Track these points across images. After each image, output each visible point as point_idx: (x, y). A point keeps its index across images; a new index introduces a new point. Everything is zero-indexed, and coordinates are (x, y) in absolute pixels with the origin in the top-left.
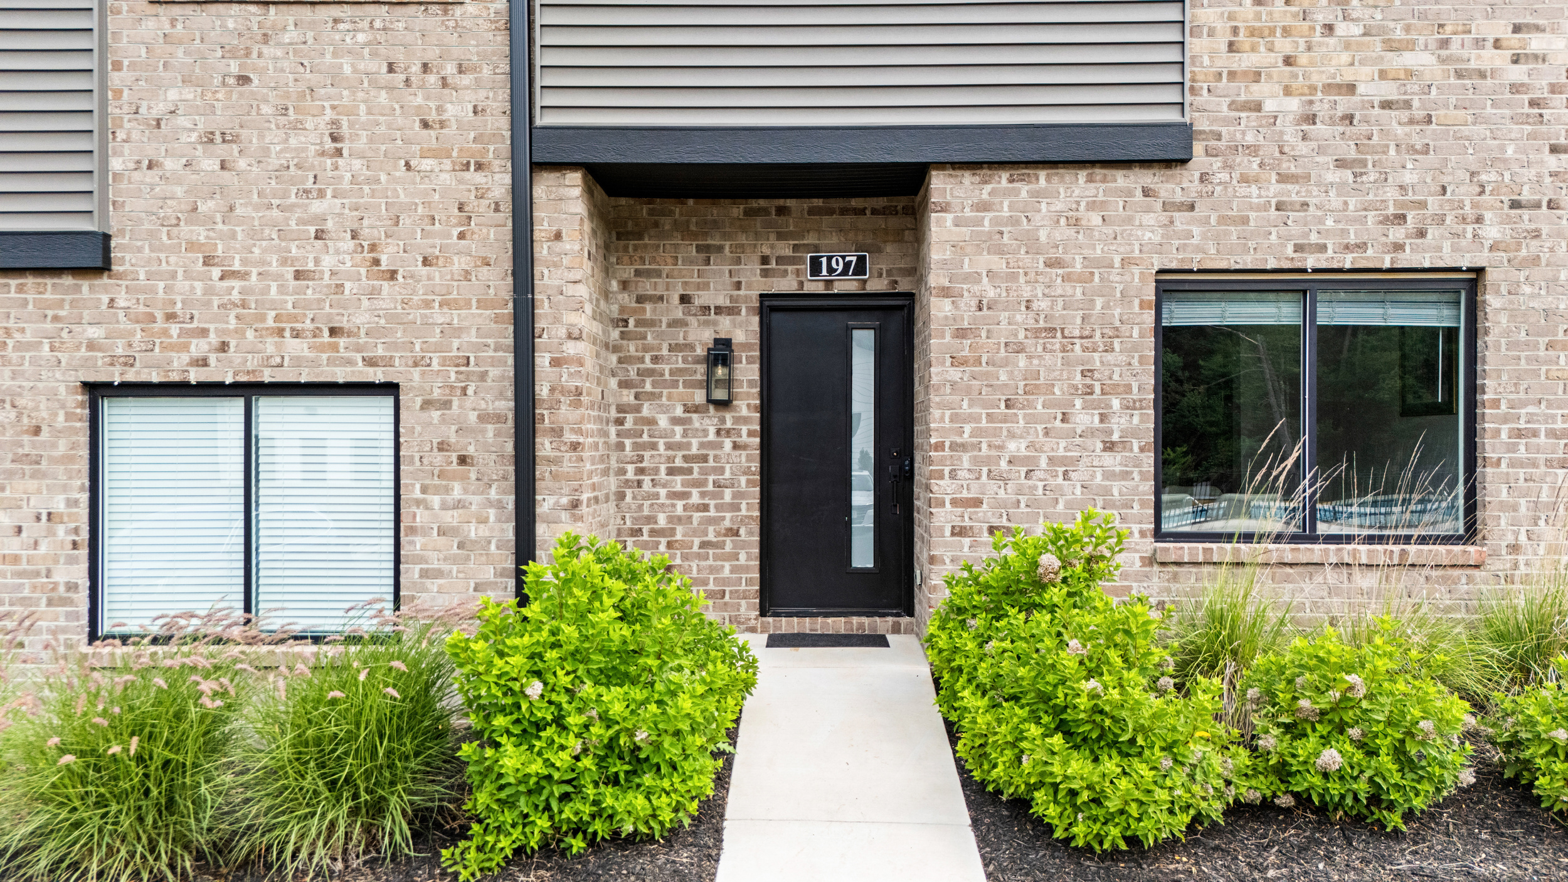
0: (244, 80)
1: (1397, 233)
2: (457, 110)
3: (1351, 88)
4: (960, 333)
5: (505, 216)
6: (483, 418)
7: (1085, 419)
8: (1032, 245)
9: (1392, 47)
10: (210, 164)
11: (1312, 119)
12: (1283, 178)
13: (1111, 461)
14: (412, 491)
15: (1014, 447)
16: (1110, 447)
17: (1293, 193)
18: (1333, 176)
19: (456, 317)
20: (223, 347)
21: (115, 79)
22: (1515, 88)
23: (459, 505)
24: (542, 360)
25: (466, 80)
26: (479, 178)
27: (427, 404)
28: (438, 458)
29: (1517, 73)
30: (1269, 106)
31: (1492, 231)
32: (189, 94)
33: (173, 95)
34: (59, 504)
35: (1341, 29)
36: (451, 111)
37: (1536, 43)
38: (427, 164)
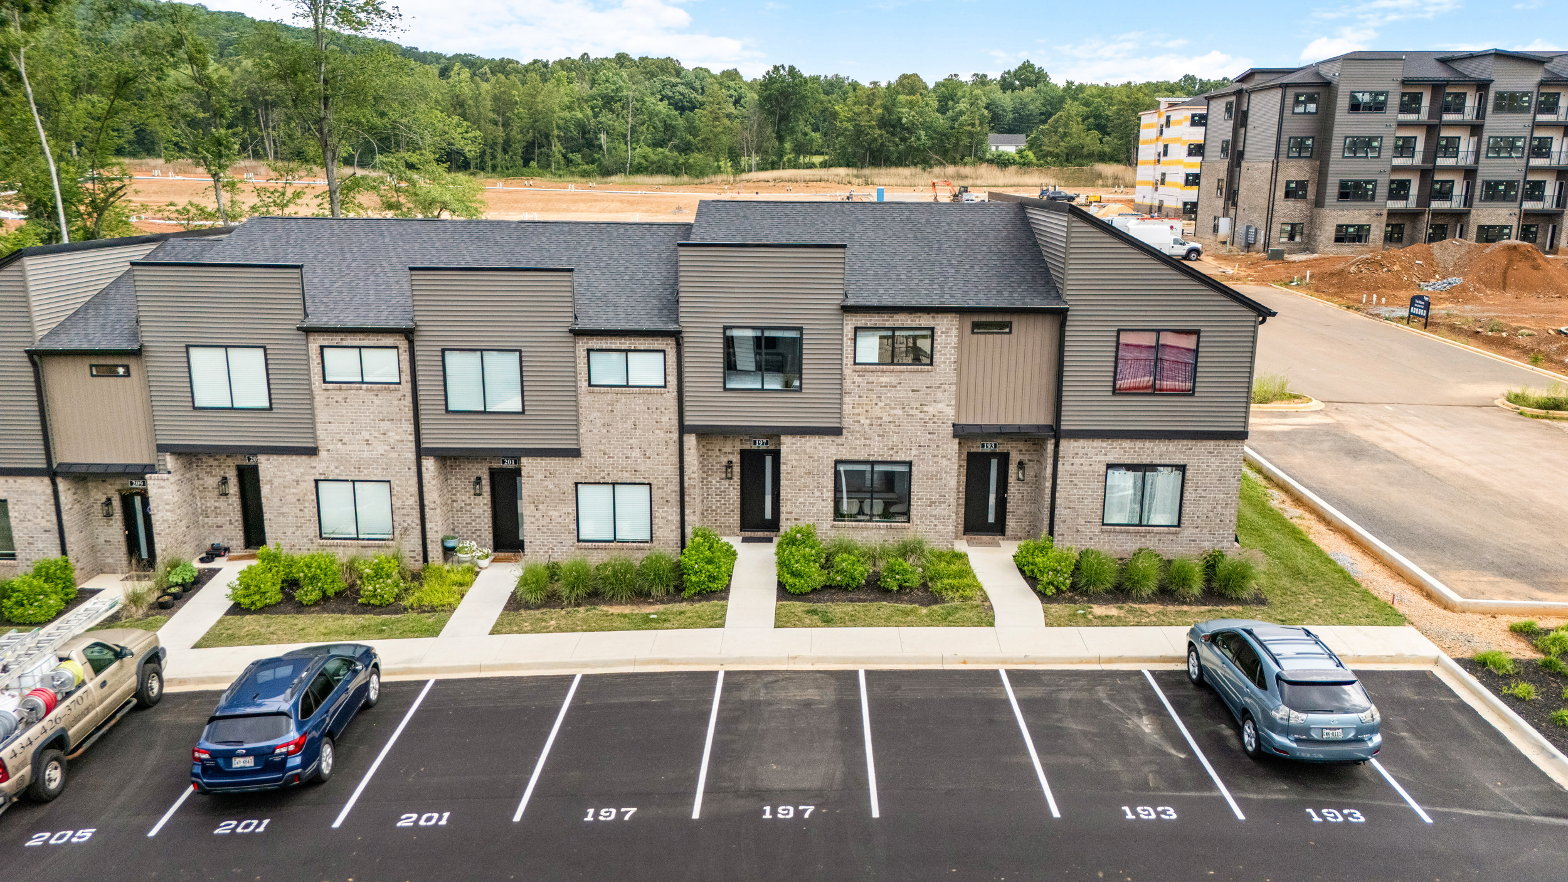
0: (612, 411)
1: (891, 452)
2: (665, 419)
3: (881, 418)
4: (788, 473)
5: (677, 444)
6: (672, 492)
7: (817, 494)
8: (805, 453)
9: (890, 408)
10: (604, 431)
11: (872, 425)
12: (865, 439)
13: (824, 504)
14: (655, 508)
15: (801, 500)
16: (823, 500)
17: (868, 442)
18: (877, 438)
19: (665, 468)
20: (609, 474)
21: (581, 411)
22: (921, 419)
23: (666, 512)
24: (686, 478)
25: (667, 411)
26: (670, 435)
27: (658, 488)
28: (661, 501)
29: (922, 416)
30: (862, 422)
31: (914, 452)
32: (599, 414)
33: (595, 414)
34: (570, 511)
35: (879, 404)
36: (663, 419)
37: (925, 408)
38: (657, 431)
